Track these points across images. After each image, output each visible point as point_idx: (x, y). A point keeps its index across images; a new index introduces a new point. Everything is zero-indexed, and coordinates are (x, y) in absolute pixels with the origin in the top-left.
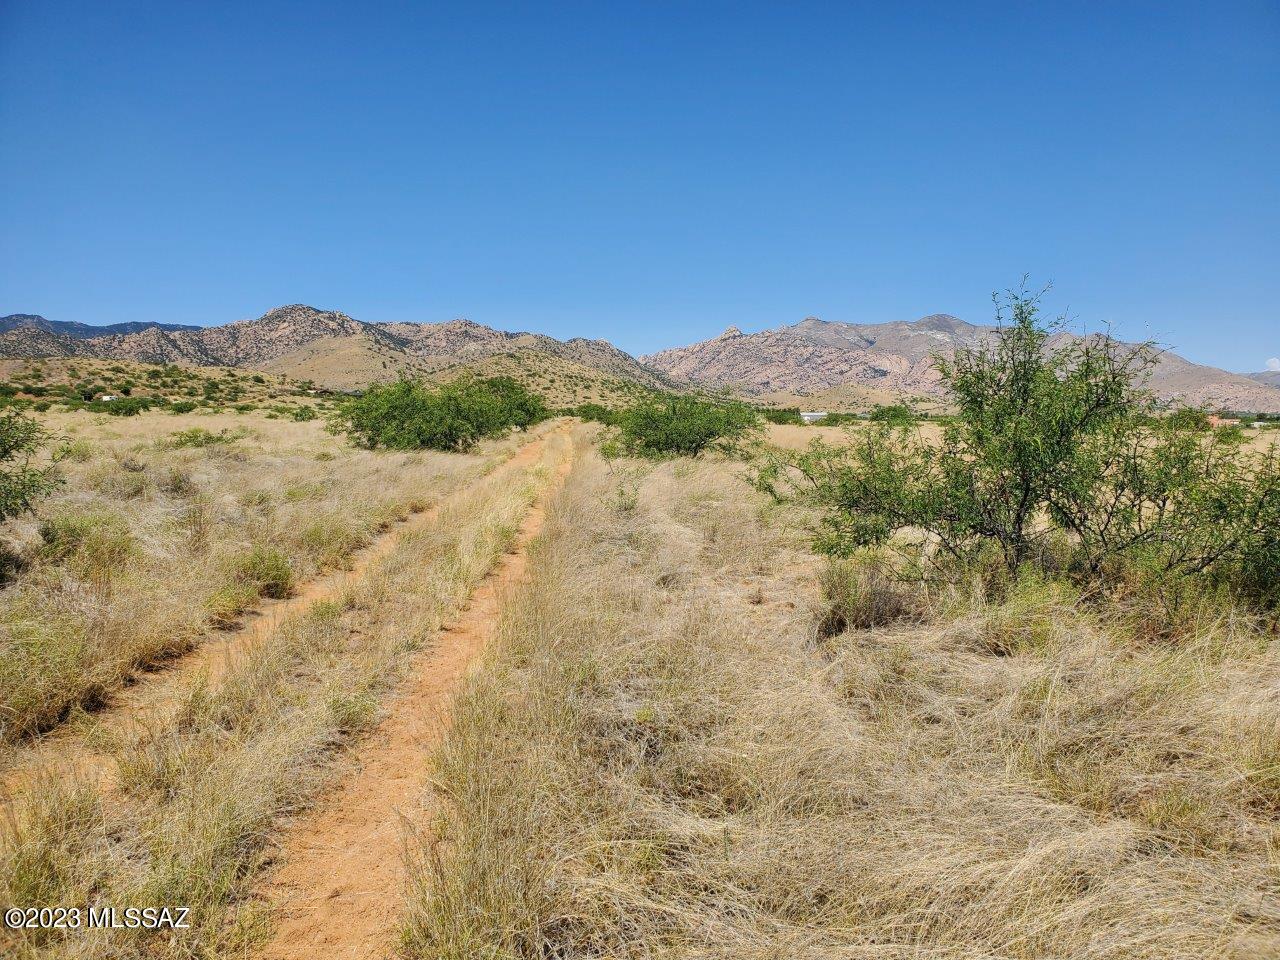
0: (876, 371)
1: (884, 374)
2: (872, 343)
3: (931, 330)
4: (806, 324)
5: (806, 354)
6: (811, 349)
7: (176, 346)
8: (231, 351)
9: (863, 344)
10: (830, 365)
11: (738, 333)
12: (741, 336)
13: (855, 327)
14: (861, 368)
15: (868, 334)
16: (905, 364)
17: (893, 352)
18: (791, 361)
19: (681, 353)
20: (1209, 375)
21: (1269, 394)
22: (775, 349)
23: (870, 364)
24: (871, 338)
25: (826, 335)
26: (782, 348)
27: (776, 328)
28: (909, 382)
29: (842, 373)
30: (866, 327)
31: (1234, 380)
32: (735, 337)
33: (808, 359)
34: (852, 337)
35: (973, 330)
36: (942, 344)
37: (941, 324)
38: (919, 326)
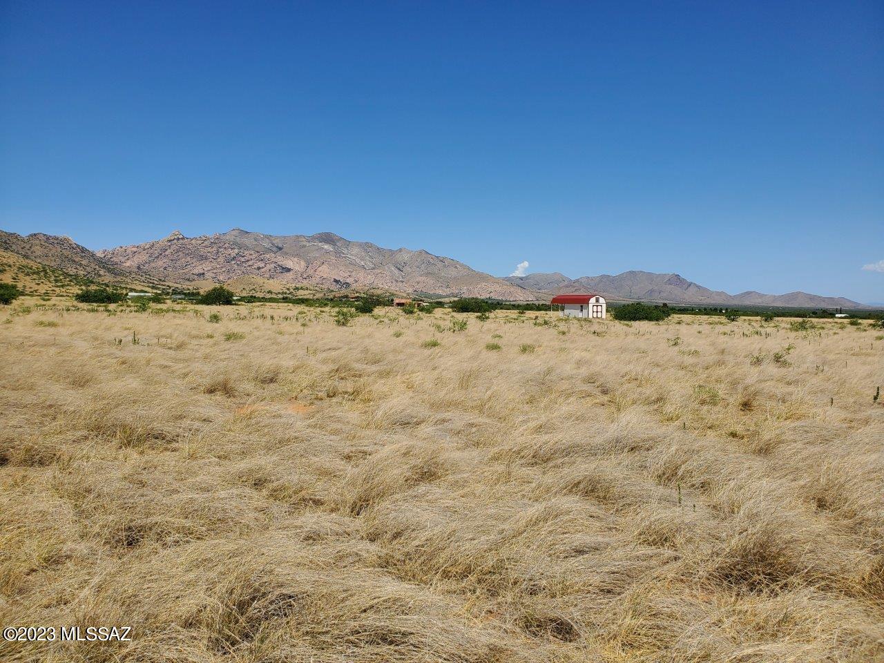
0: (283, 268)
1: (289, 270)
2: (280, 249)
3: (321, 242)
4: (234, 233)
5: (233, 255)
6: (236, 251)
9: (274, 249)
10: (250, 263)
11: (181, 237)
12: (183, 239)
13: (268, 237)
14: (273, 266)
15: (278, 242)
16: (303, 264)
17: (297, 255)
18: (221, 259)
19: (135, 249)
20: (483, 278)
21: (512, 289)
22: (209, 249)
23: (280, 263)
24: (280, 246)
25: (247, 241)
26: (215, 249)
27: (211, 234)
28: (305, 276)
29: (259, 268)
30: (277, 237)
31: (496, 281)
32: (178, 239)
33: (234, 258)
34: (266, 244)
35: (348, 244)
36: (327, 252)
37: (328, 238)
38: (313, 238)
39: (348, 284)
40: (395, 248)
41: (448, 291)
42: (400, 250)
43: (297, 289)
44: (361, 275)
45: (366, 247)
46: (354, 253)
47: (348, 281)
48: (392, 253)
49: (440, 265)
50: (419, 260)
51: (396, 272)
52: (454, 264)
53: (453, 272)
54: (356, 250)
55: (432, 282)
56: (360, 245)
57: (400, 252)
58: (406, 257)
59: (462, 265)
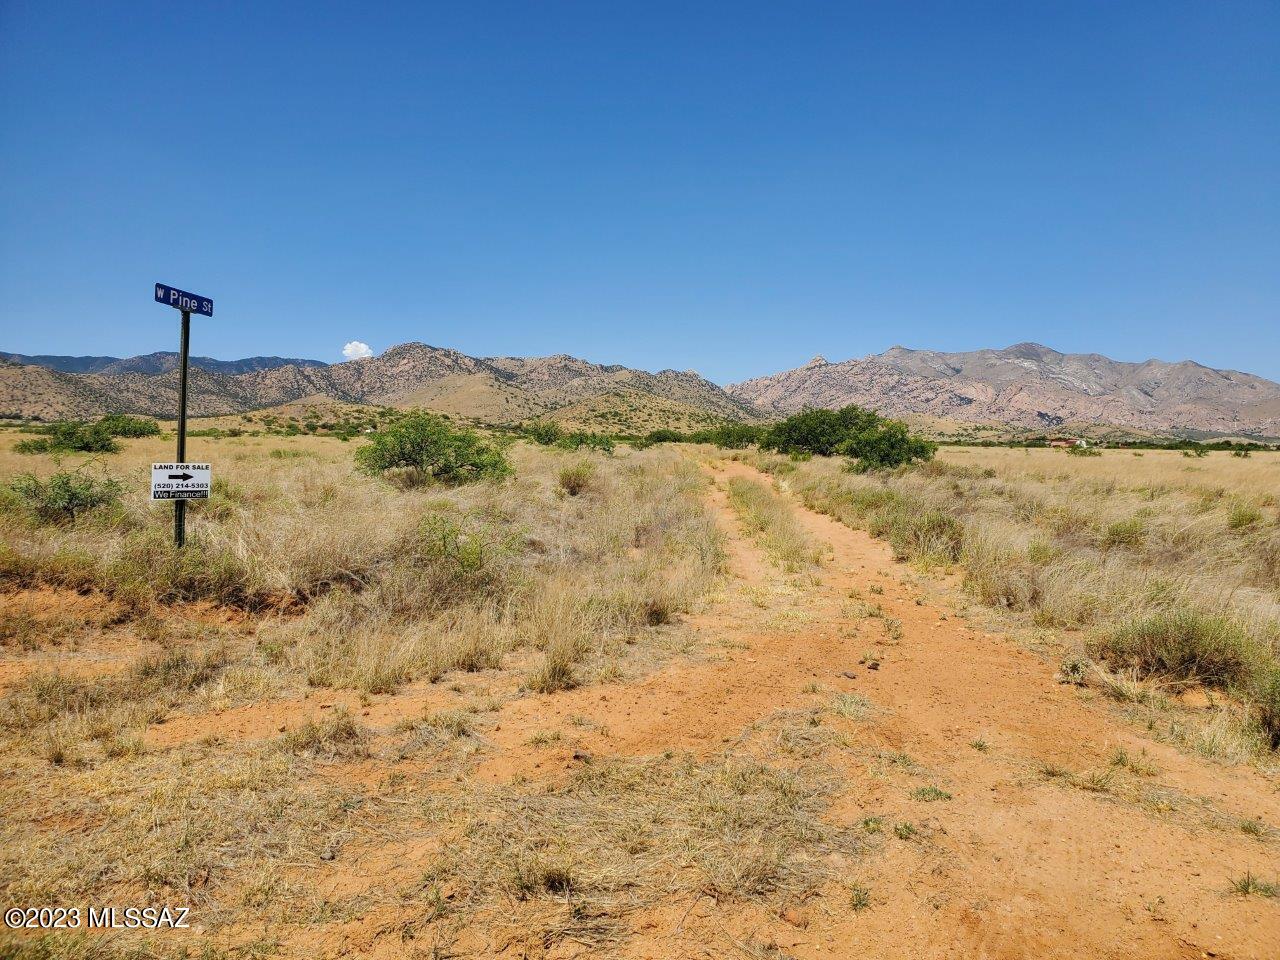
0: (962, 399)
1: (970, 401)
2: (958, 371)
3: (1018, 358)
4: (893, 352)
5: (892, 383)
6: (896, 378)
7: (311, 382)
8: (358, 385)
9: (949, 372)
10: (915, 394)
11: (823, 362)
12: (826, 365)
13: (941, 356)
14: (947, 396)
15: (955, 363)
16: (991, 391)
17: (979, 380)
18: (875, 390)
19: (767, 382)
22: (860, 378)
23: (957, 392)
24: (958, 366)
25: (912, 363)
26: (867, 376)
27: (862, 356)
28: (994, 409)
29: (928, 400)
30: (952, 355)
32: (820, 366)
33: (894, 387)
34: (939, 366)
35: (1061, 358)
36: (1028, 372)
37: (1029, 352)
38: (1006, 354)
39: (1059, 420)
40: (1139, 359)
41: (1236, 426)
42: (1149, 363)
43: (977, 429)
44: (1080, 405)
45: (1091, 361)
46: (1071, 373)
47: (1060, 414)
48: (1134, 367)
49: (1222, 382)
50: (1182, 377)
51: (1141, 397)
52: (1249, 381)
53: (1246, 395)
54: (1074, 367)
55: (1204, 412)
56: (1081, 359)
57: (1149, 365)
58: (1158, 373)
59: (1265, 383)
